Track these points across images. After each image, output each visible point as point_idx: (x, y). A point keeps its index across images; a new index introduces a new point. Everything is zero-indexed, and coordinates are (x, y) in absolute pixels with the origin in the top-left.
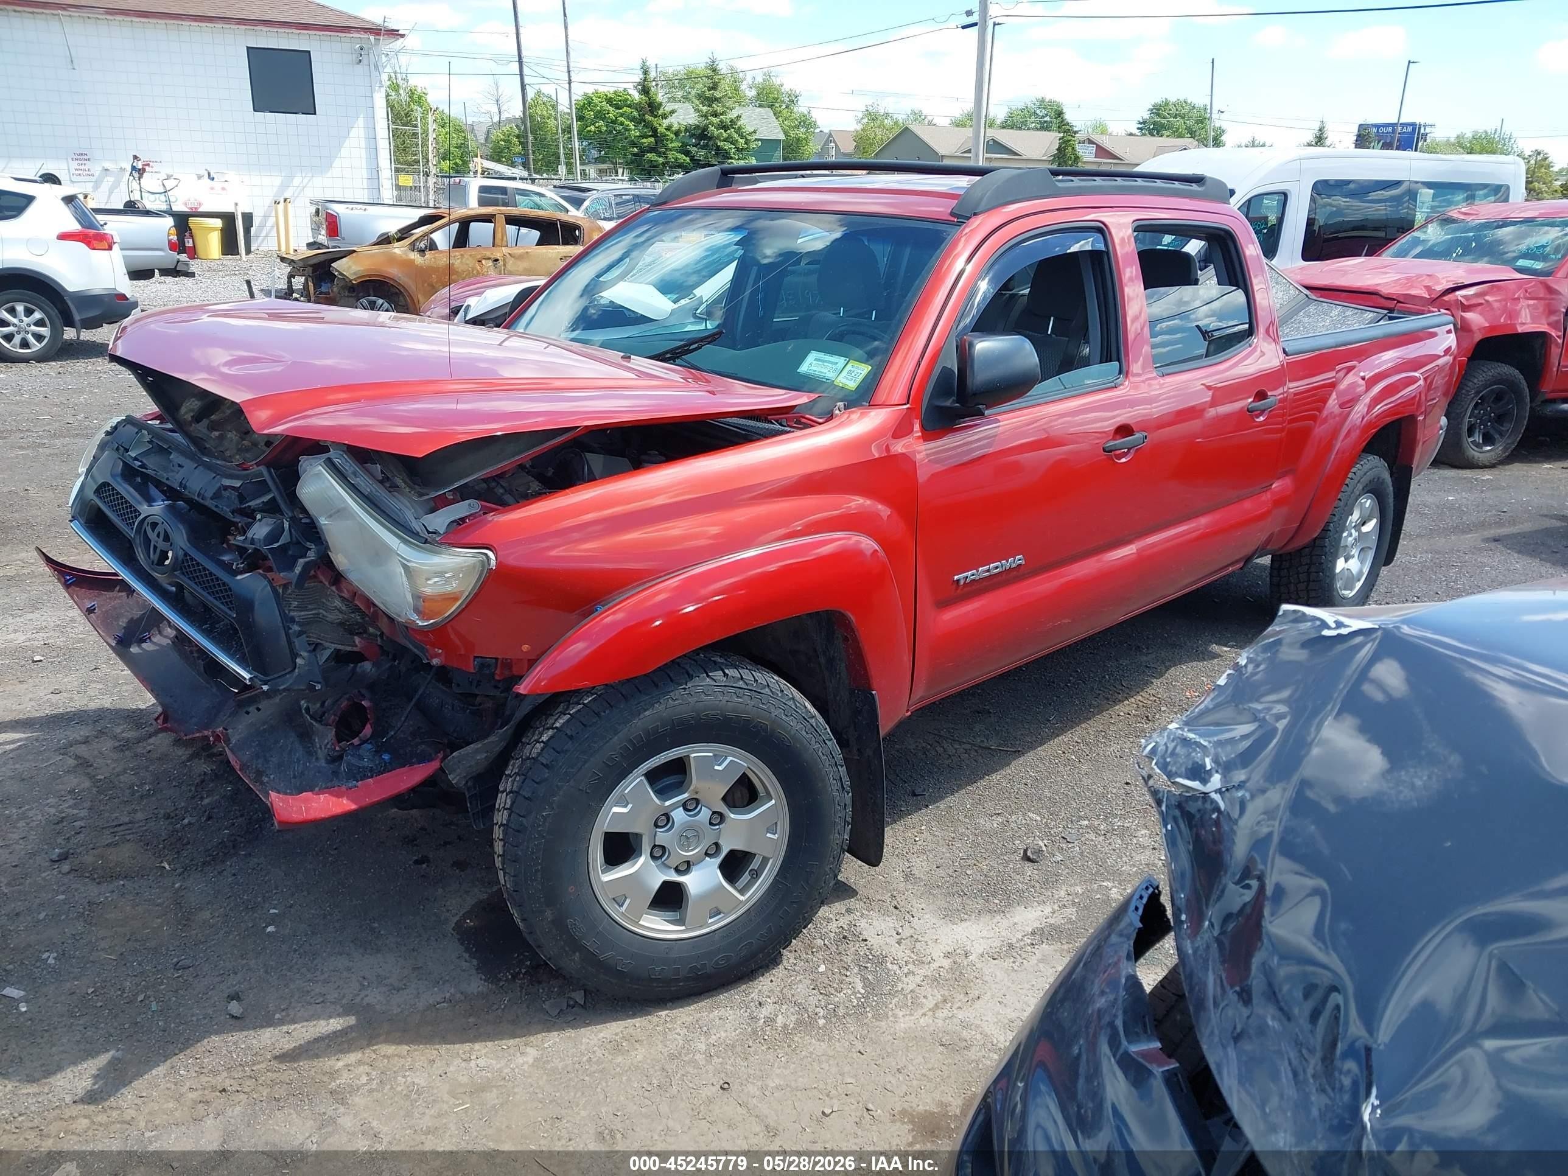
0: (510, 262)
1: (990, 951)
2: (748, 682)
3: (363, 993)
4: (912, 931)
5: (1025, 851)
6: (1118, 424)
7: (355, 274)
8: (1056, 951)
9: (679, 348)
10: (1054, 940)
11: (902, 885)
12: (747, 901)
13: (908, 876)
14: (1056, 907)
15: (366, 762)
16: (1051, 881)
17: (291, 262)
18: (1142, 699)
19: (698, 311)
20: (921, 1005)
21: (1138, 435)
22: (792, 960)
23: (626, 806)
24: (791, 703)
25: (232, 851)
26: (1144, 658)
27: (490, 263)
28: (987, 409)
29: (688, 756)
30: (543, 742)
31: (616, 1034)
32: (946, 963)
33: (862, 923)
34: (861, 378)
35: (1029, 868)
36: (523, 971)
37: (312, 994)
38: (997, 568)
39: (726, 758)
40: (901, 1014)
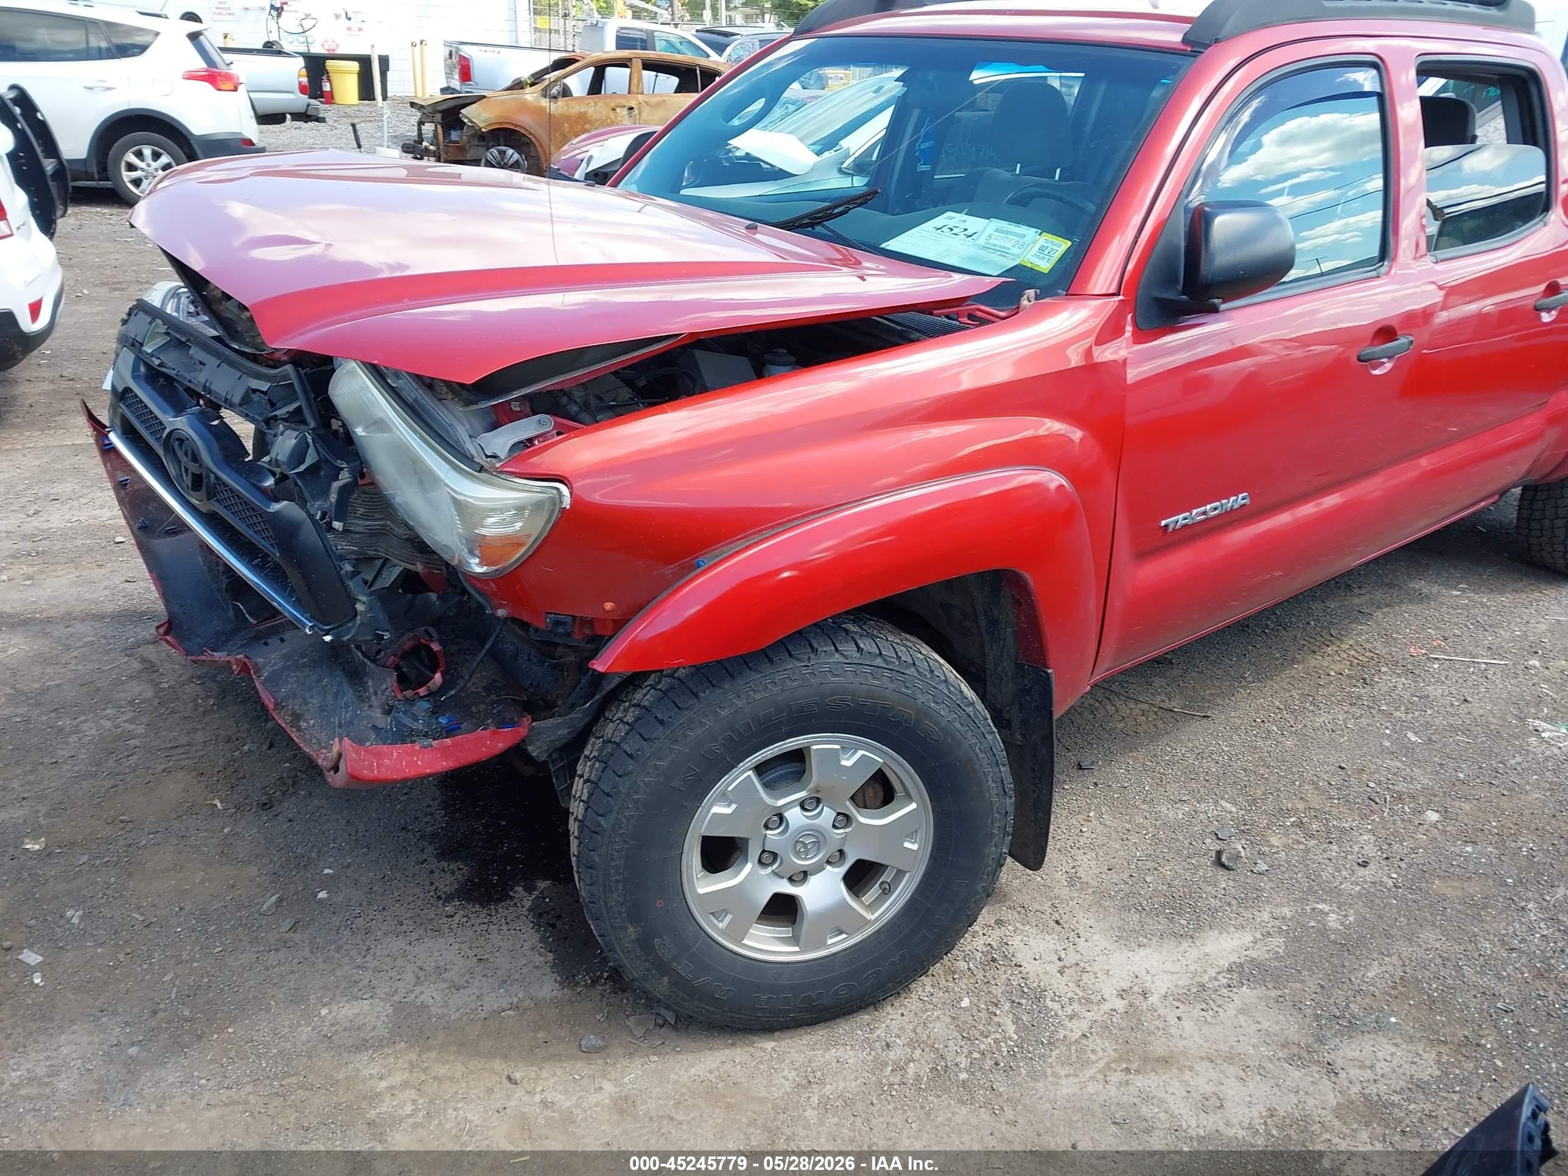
0: (646, 111)
1: (1176, 991)
2: (888, 659)
3: (418, 990)
4: (1078, 957)
5: (1219, 853)
6: (1379, 326)
7: (484, 121)
8: (1260, 998)
9: (820, 211)
10: (1256, 982)
11: (1066, 891)
12: (877, 920)
13: (1073, 880)
14: (1258, 936)
15: (419, 725)
16: (1250, 899)
17: (421, 107)
18: (1356, 655)
19: (844, 166)
20: (1089, 1063)
21: (1403, 340)
22: (928, 988)
23: (729, 806)
24: (942, 687)
25: (291, 790)
26: (1356, 601)
27: (625, 112)
28: (1224, 302)
29: (808, 748)
30: (627, 723)
31: (711, 1072)
32: (1120, 1005)
33: (1016, 941)
34: (1057, 256)
35: (1223, 879)
36: (606, 975)
37: (361, 985)
38: (1216, 509)
39: (855, 752)
40: (1063, 1073)
